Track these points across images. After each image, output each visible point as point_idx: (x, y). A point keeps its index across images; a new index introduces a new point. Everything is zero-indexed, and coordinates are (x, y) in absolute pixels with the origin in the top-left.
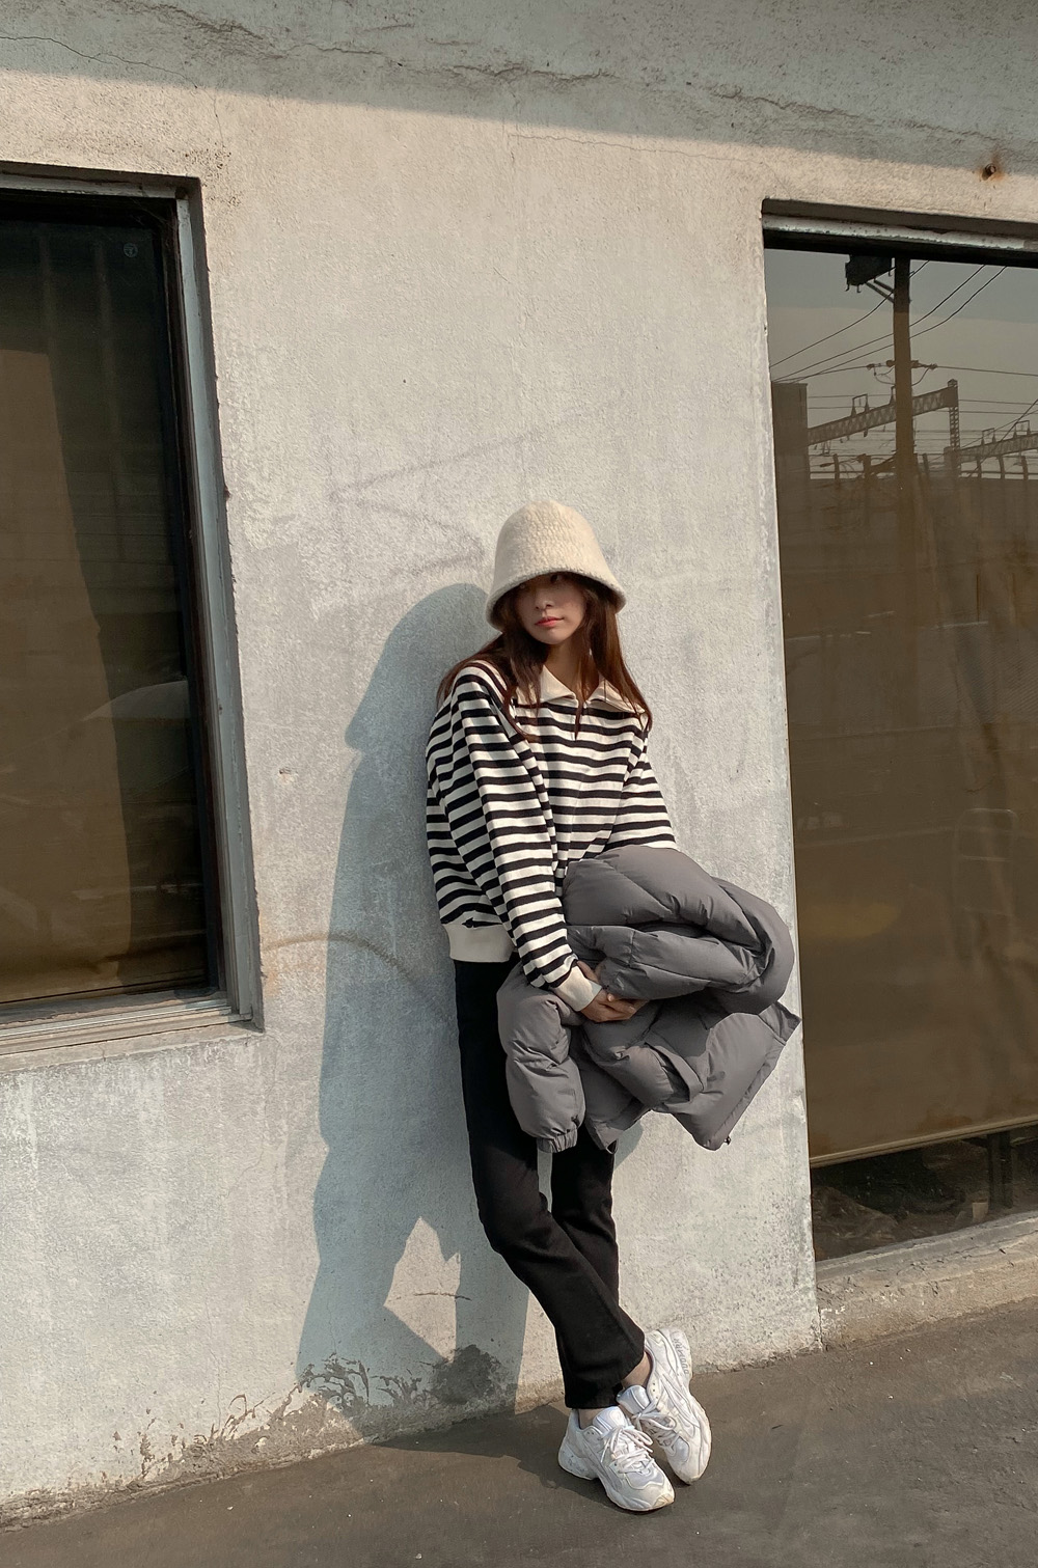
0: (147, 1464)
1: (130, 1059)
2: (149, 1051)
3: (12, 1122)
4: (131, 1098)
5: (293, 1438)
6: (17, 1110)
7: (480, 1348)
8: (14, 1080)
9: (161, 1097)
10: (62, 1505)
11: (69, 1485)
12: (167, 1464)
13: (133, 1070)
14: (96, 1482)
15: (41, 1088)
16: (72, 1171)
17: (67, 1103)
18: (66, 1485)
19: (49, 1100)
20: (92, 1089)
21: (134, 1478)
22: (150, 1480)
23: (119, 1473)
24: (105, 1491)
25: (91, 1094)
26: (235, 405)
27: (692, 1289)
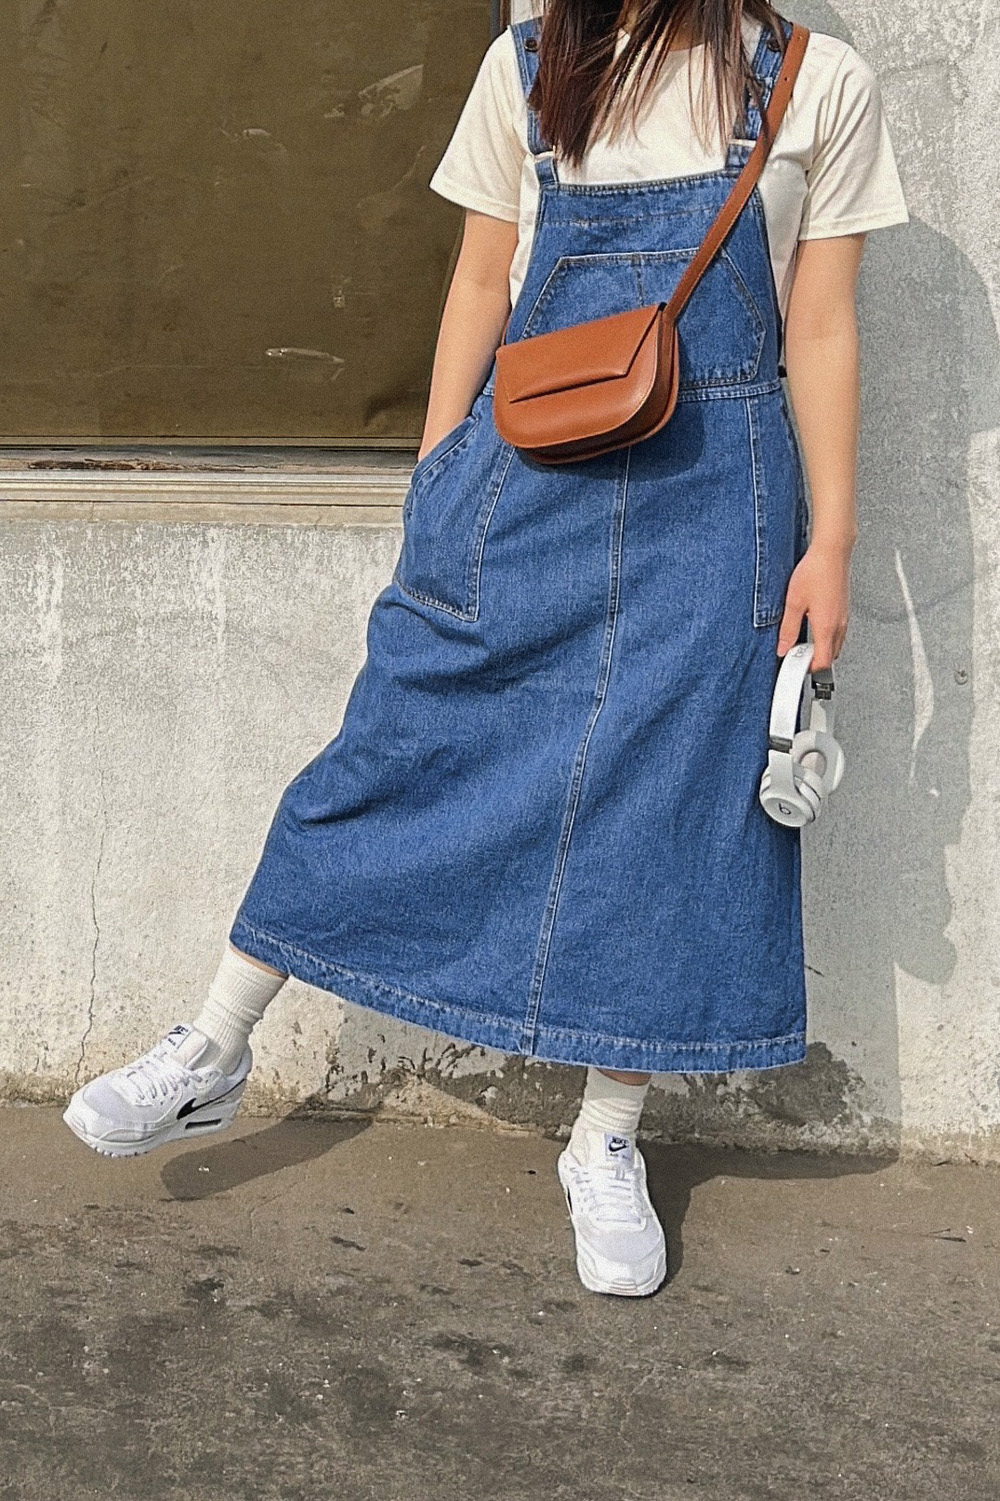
0: (334, 1077)
1: (348, 533)
2: (375, 525)
3: (197, 588)
4: (347, 583)
6: (204, 574)
8: (204, 535)
12: (359, 1086)
13: (351, 548)
14: (265, 1082)
15: (235, 551)
16: (269, 666)
17: (265, 576)
19: (244, 568)
20: (298, 563)
21: (315, 1091)
22: (336, 1099)
23: (296, 1078)
24: (277, 1097)
25: (297, 570)
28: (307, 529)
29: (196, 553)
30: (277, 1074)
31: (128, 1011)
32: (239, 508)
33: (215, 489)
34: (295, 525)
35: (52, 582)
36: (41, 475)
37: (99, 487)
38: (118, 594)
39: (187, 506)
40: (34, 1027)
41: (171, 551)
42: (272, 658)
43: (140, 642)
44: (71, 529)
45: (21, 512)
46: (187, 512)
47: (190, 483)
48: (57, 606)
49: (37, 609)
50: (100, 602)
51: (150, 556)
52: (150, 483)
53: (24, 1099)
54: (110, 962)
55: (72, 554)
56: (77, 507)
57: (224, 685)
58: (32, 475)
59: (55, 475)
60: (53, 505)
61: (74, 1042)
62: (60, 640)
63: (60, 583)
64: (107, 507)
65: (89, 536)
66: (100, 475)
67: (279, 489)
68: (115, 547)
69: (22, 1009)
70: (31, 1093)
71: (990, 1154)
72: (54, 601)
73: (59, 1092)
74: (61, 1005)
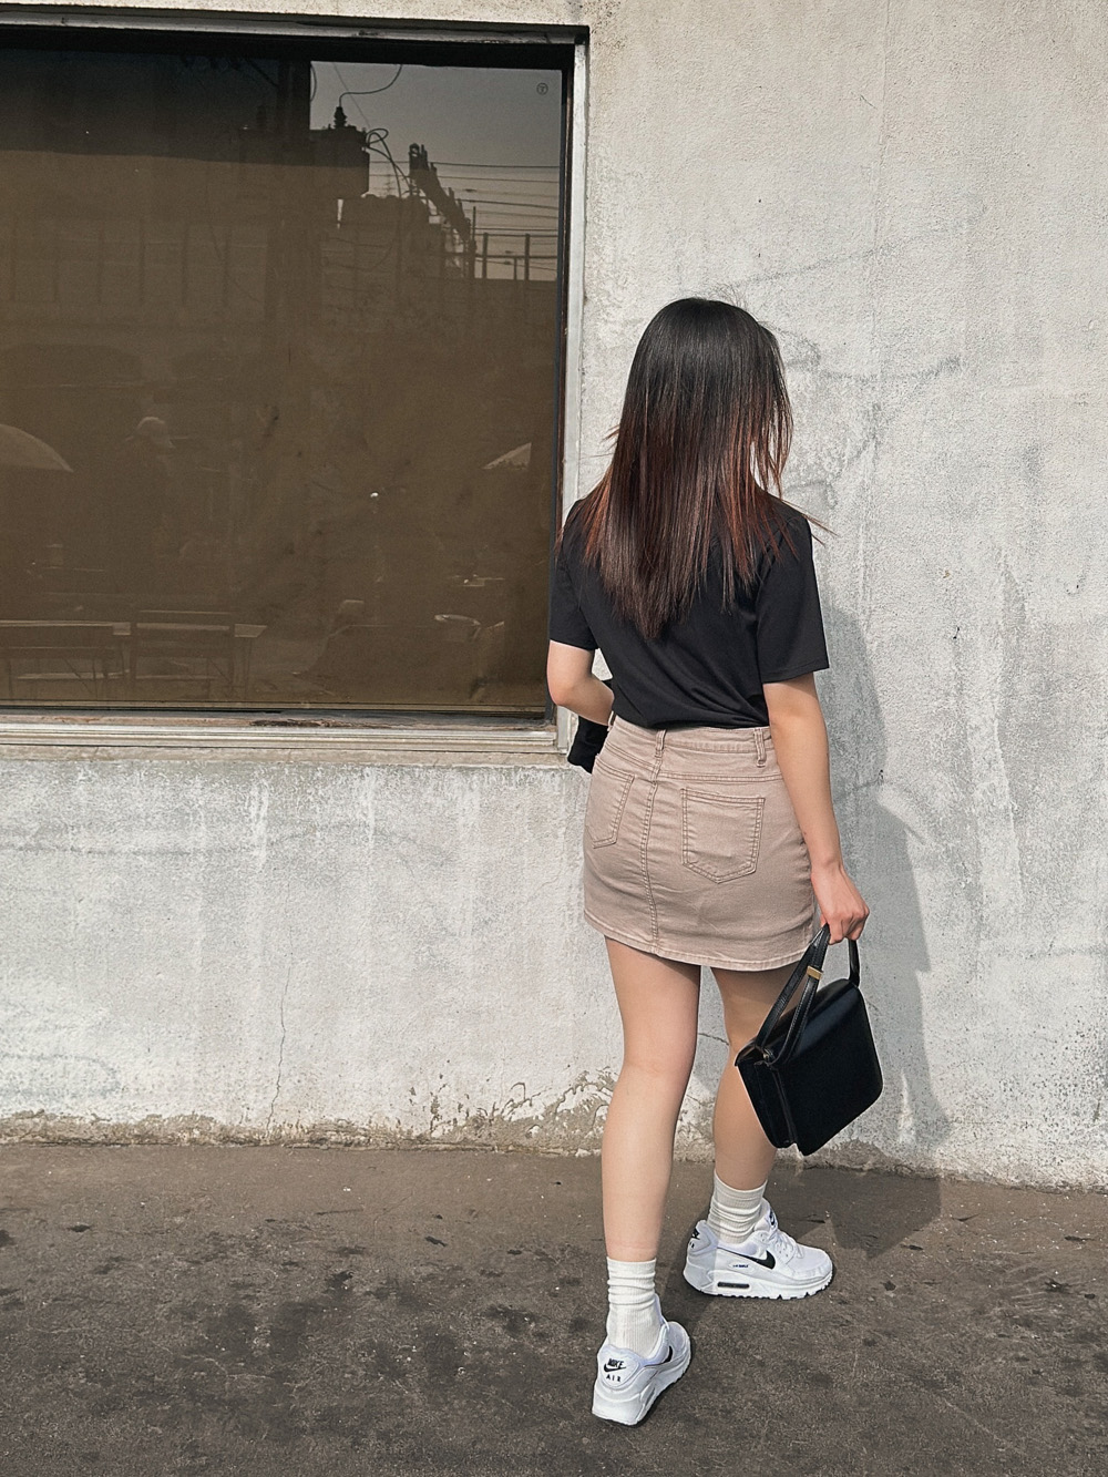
0: (435, 1122)
1: (455, 770)
2: (471, 766)
3: (356, 806)
4: (453, 803)
5: (564, 1135)
6: (361, 798)
8: (362, 771)
9: (477, 807)
10: (362, 1138)
11: (370, 1122)
12: (452, 1128)
13: (456, 780)
14: (391, 1126)
15: (382, 782)
16: (399, 855)
17: (401, 798)
18: (367, 1122)
19: (387, 793)
20: (422, 791)
21: (423, 1132)
22: (436, 1137)
23: (411, 1124)
24: (399, 1136)
25: (421, 794)
26: (601, 223)
27: (976, 1095)
28: (429, 767)
29: (357, 783)
30: (399, 1121)
31: (303, 1083)
32: (386, 754)
34: (421, 765)
35: (261, 803)
36: (259, 730)
37: (295, 739)
38: (305, 810)
39: (352, 752)
40: (241, 1094)
41: (340, 782)
42: (404, 851)
43: (318, 842)
44: (275, 768)
45: (242, 755)
46: (351, 755)
48: (264, 818)
49: (250, 820)
50: (293, 815)
51: (325, 785)
52: (329, 736)
53: (232, 1142)
54: (292, 1051)
55: (275, 784)
56: (280, 752)
57: (372, 869)
58: (252, 730)
59: (267, 730)
60: (264, 751)
61: (267, 1104)
62: (265, 841)
63: (266, 803)
64: (300, 752)
65: (287, 772)
66: (297, 731)
67: (412, 741)
68: (303, 779)
69: (233, 1084)
70: (238, 1138)
71: (841, 1160)
72: (262, 815)
73: (256, 1137)
74: (259, 1080)
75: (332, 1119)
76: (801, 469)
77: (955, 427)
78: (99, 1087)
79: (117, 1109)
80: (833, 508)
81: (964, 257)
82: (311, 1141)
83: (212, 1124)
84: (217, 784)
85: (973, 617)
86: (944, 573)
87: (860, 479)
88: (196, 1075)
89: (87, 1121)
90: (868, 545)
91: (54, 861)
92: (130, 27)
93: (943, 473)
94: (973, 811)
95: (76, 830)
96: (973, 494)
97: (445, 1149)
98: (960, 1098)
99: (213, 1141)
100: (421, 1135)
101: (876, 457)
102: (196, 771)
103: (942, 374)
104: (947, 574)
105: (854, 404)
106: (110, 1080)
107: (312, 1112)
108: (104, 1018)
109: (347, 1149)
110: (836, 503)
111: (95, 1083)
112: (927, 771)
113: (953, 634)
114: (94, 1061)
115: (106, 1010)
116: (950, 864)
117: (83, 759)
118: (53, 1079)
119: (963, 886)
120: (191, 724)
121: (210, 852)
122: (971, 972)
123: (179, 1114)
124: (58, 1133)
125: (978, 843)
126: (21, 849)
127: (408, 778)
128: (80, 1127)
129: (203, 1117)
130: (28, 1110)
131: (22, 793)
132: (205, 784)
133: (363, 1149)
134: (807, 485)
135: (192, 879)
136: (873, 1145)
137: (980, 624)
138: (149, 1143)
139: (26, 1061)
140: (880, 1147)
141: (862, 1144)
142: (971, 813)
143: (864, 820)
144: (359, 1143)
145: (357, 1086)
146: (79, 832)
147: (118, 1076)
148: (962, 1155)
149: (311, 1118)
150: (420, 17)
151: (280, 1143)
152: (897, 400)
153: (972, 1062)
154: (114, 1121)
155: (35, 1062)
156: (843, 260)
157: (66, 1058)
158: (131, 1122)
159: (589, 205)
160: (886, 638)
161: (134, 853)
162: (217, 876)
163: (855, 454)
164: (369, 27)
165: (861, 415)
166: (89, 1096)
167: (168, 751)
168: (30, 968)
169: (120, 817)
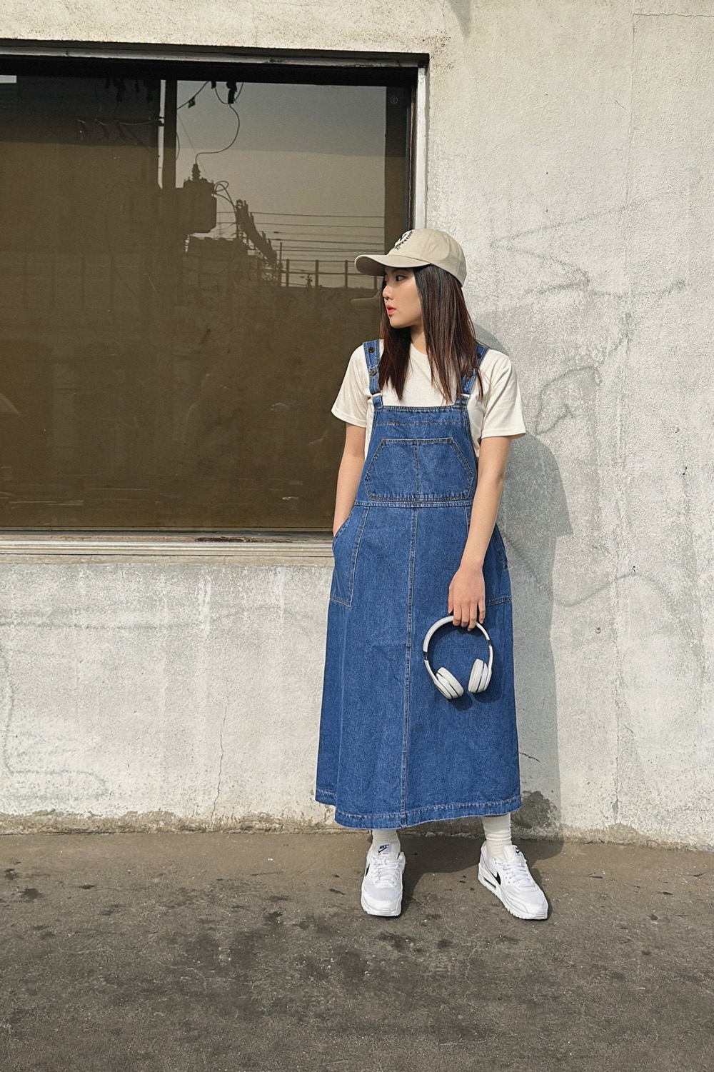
0: (328, 814)
3: (271, 594)
6: (275, 588)
7: (543, 794)
8: (275, 570)
10: (277, 826)
11: (283, 814)
14: (297, 817)
15: (289, 577)
16: (301, 627)
17: (302, 588)
18: (281, 814)
19: (293, 585)
20: (317, 583)
21: (319, 821)
22: (329, 824)
23: (311, 815)
24: (303, 824)
26: (438, 189)
27: (702, 791)
28: (322, 567)
29: (272, 578)
30: (303, 814)
31: (236, 786)
32: (291, 558)
33: (280, 550)
34: (316, 566)
35: (206, 592)
36: (201, 544)
37: (228, 549)
38: (236, 597)
39: (268, 558)
40: (192, 797)
41: (260, 578)
42: (304, 625)
43: (245, 619)
44: (215, 568)
45: (192, 560)
46: (268, 560)
47: (269, 548)
48: (208, 603)
49: (199, 604)
50: (228, 601)
51: (250, 580)
52: (250, 547)
53: (187, 830)
54: (228, 765)
55: (215, 579)
56: (217, 558)
57: (283, 638)
58: (197, 544)
59: (207, 544)
60: (207, 557)
61: (211, 803)
62: (209, 619)
63: (209, 592)
64: (231, 558)
65: (224, 571)
66: (228, 544)
67: (308, 550)
68: (235, 575)
69: (187, 789)
70: (190, 827)
71: (609, 837)
72: (207, 601)
73: (203, 826)
74: (205, 786)
75: (256, 812)
76: (577, 358)
77: (682, 328)
78: (94, 793)
79: (106, 808)
80: (599, 385)
81: (687, 211)
82: (242, 829)
83: (173, 818)
84: (175, 580)
85: (696, 460)
86: (676, 429)
87: (617, 365)
88: (162, 783)
89: (85, 816)
90: (623, 410)
91: (62, 635)
92: (112, 57)
93: (675, 360)
94: (698, 594)
95: (78, 612)
96: (695, 375)
97: (335, 833)
98: (691, 793)
99: (173, 829)
100: (318, 823)
101: (628, 349)
102: (161, 570)
103: (673, 292)
104: (678, 430)
105: (613, 313)
106: (102, 788)
107: (242, 808)
108: (97, 744)
109: (267, 833)
110: (601, 381)
111: (90, 790)
112: (665, 566)
113: (683, 471)
114: (90, 774)
115: (99, 738)
116: (682, 631)
117: (83, 563)
118: (62, 787)
119: (691, 646)
120: (155, 541)
121: (171, 627)
122: (697, 705)
123: (150, 810)
124: (65, 826)
125: (701, 615)
126: (39, 626)
127: (307, 574)
128: (80, 820)
129: (166, 813)
130: (44, 809)
131: (41, 587)
132: (167, 580)
133: (278, 833)
134: (580, 369)
135: (159, 646)
136: (631, 826)
137: (701, 464)
138: (129, 832)
139: (42, 775)
140: (636, 828)
141: (624, 826)
142: (696, 596)
143: (622, 601)
144: (275, 829)
145: (273, 789)
146: (80, 614)
147: (107, 784)
148: (692, 832)
149: (241, 813)
150: (313, 48)
151: (219, 831)
152: (642, 310)
153: (699, 768)
154: (104, 816)
155: (49, 775)
156: (604, 214)
157: (71, 772)
158: (117, 817)
159: (429, 178)
160: (636, 474)
161: (119, 628)
162: (176, 643)
163: (614, 347)
164: (277, 56)
165: (617, 321)
166: (87, 799)
167: (141, 557)
168: (46, 710)
169: (108, 602)
